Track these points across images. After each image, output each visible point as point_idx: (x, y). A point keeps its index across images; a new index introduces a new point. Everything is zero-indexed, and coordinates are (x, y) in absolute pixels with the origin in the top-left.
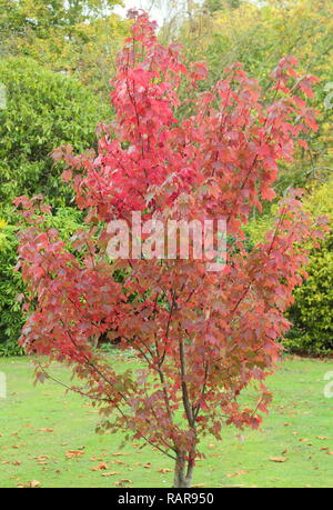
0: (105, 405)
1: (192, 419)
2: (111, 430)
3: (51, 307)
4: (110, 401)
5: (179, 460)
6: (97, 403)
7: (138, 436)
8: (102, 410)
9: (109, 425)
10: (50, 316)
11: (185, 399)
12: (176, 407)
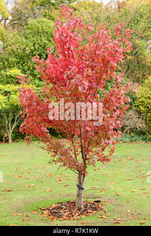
0: (53, 153)
1: (85, 159)
2: (55, 163)
3: (31, 116)
4: (55, 152)
5: (80, 174)
6: (50, 153)
7: (64, 165)
8: (52, 155)
9: (54, 161)
10: (30, 120)
11: (82, 151)
12: (78, 154)
